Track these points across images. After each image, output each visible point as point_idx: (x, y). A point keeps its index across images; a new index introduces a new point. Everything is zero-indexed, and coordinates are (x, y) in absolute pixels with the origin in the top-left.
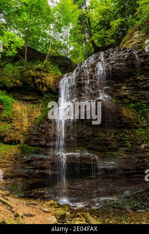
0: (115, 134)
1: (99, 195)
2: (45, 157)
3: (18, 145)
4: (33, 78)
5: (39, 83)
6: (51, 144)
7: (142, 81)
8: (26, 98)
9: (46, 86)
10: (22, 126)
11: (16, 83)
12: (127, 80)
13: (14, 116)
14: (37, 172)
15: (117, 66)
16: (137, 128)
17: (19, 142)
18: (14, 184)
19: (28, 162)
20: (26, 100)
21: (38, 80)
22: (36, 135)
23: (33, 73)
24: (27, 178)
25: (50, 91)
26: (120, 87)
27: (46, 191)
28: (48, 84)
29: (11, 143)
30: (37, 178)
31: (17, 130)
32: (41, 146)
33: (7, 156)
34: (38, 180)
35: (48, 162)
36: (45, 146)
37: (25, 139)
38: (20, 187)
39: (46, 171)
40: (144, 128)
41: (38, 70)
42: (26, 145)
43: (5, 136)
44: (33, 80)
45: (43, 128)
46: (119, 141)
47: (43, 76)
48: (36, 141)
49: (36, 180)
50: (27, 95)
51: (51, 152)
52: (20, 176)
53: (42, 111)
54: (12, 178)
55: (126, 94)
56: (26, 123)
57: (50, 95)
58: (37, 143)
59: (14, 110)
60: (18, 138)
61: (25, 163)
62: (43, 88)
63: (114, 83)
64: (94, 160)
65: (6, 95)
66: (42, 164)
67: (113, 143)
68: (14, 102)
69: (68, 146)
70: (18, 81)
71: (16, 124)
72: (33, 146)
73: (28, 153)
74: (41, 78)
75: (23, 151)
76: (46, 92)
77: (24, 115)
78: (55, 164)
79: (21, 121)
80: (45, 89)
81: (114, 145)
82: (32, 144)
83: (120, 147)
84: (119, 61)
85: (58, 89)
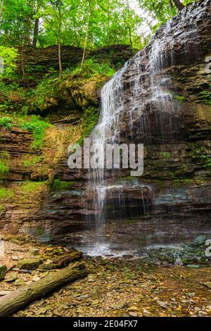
0: (188, 150)
1: (155, 241)
2: (78, 193)
3: (46, 182)
4: (68, 89)
5: (76, 95)
6: (88, 176)
8: (66, 119)
9: (84, 97)
10: (52, 157)
11: (49, 102)
13: (46, 146)
14: (70, 212)
15: (183, 39)
17: (47, 178)
18: (39, 227)
19: (59, 201)
21: (76, 92)
23: (68, 83)
24: (57, 219)
25: (90, 103)
26: (194, 73)
28: (86, 94)
29: (37, 179)
30: (72, 219)
31: (46, 163)
32: (76, 180)
33: (32, 195)
34: (74, 222)
35: (83, 200)
37: (55, 173)
38: (48, 231)
39: (81, 211)
41: (75, 77)
42: (56, 181)
43: (31, 172)
46: (194, 161)
47: (81, 85)
48: (70, 173)
49: (71, 222)
52: (48, 218)
54: (37, 220)
55: (205, 81)
57: (93, 108)
58: (70, 177)
59: (46, 138)
60: (45, 173)
61: (55, 202)
62: (82, 100)
63: (182, 69)
65: (40, 119)
66: (76, 202)
67: (184, 165)
68: (48, 127)
70: (52, 99)
71: (46, 156)
72: (67, 181)
73: (59, 190)
74: (77, 88)
75: (53, 187)
76: (86, 107)
77: (59, 142)
79: (54, 150)
80: (85, 102)
81: (186, 168)
82: (65, 178)
83: (196, 170)
84: (187, 27)
85: (99, 99)
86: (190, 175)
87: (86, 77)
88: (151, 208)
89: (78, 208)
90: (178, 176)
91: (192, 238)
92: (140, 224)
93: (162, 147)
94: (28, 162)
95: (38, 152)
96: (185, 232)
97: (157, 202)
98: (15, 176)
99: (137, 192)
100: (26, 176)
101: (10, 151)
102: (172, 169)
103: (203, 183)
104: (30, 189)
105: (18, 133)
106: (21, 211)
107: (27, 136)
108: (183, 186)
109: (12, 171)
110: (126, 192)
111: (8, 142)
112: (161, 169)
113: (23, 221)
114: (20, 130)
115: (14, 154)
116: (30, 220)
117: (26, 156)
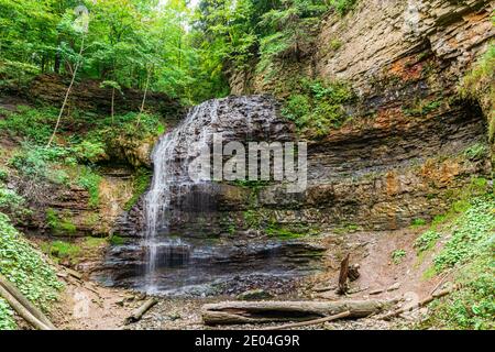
0: (218, 218)
1: (189, 283)
2: (134, 248)
3: (106, 238)
4: (122, 147)
5: (130, 155)
8: (116, 172)
9: (138, 159)
10: (110, 215)
13: (101, 204)
14: (127, 263)
16: (246, 210)
17: (107, 234)
20: (116, 175)
21: (129, 152)
23: (122, 141)
25: (143, 165)
27: (136, 281)
28: (140, 156)
29: (99, 236)
31: (105, 221)
32: (131, 236)
33: (96, 250)
37: (113, 230)
40: (255, 209)
41: (129, 136)
42: (115, 237)
43: (93, 229)
44: (123, 151)
45: (133, 216)
46: (221, 226)
47: (135, 146)
48: (126, 231)
50: (117, 169)
53: (134, 192)
54: (101, 270)
56: (115, 209)
57: (144, 170)
58: (126, 234)
59: (100, 195)
60: (106, 231)
62: (135, 161)
68: (100, 182)
71: (104, 214)
72: (123, 237)
73: (117, 245)
75: (112, 243)
76: (139, 167)
77: (112, 199)
79: (109, 208)
80: (137, 163)
81: (215, 231)
82: (121, 235)
85: (153, 165)
86: (217, 236)
87: (140, 138)
89: (134, 260)
90: (209, 236)
91: (213, 280)
92: (179, 271)
93: (201, 214)
94: (88, 219)
95: (96, 210)
98: (80, 233)
99: (180, 249)
100: (88, 232)
101: (72, 208)
104: (93, 244)
105: (75, 191)
106: (89, 263)
107: (85, 194)
109: (78, 229)
111: (68, 200)
112: (198, 230)
113: (92, 271)
114: (78, 188)
115: (76, 211)
116: (96, 270)
117: (86, 213)
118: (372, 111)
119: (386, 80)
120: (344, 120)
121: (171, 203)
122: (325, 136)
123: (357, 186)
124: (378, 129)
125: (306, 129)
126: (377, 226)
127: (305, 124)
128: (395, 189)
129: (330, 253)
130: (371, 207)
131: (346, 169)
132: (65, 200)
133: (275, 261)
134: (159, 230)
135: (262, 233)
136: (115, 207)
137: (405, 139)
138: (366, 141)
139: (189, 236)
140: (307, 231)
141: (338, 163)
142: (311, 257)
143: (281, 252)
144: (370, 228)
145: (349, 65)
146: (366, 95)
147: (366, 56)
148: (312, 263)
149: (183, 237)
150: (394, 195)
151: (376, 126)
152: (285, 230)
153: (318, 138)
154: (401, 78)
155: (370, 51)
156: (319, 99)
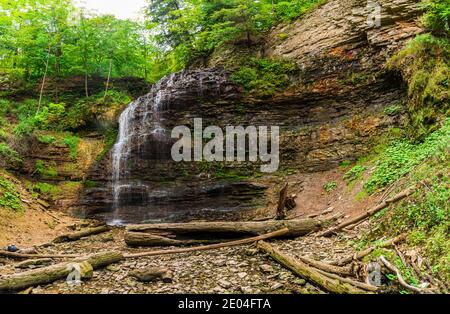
2: (103, 189)
3: (81, 182)
4: (94, 115)
6: (109, 178)
7: (207, 108)
8: (92, 134)
10: (85, 164)
12: (191, 108)
13: (79, 156)
14: (97, 201)
17: (81, 179)
19: (89, 194)
20: (92, 137)
22: (97, 171)
23: (94, 110)
24: (89, 206)
26: (182, 116)
27: (105, 215)
28: (108, 119)
29: (75, 180)
31: (80, 169)
32: (100, 180)
33: (73, 190)
35: (105, 194)
36: (103, 180)
37: (86, 176)
38: (83, 212)
39: (104, 201)
42: (88, 181)
43: (71, 175)
44: (95, 117)
45: (102, 165)
47: (104, 111)
48: (96, 176)
49: (98, 207)
50: (93, 131)
51: (109, 185)
52: (83, 205)
53: (104, 147)
56: (89, 160)
58: (97, 179)
59: (79, 150)
60: (80, 176)
61: (87, 195)
62: (104, 123)
64: (144, 190)
66: (101, 195)
67: (170, 173)
68: (79, 141)
69: (123, 178)
70: (81, 120)
71: (80, 164)
72: (94, 181)
73: (90, 187)
75: (86, 185)
77: (88, 153)
78: (110, 195)
79: (85, 159)
80: (106, 124)
81: (171, 175)
82: (93, 179)
83: (177, 176)
84: (180, 89)
85: (118, 124)
86: (173, 179)
87: (108, 106)
88: (147, 199)
89: (102, 199)
90: (166, 180)
92: (140, 208)
94: (69, 168)
95: (74, 161)
96: (165, 213)
97: (151, 195)
98: (61, 178)
100: (68, 177)
101: (56, 160)
102: (162, 175)
103: (179, 184)
104: (71, 186)
105: (59, 148)
106: (67, 201)
107: (66, 149)
108: (168, 186)
109: (59, 175)
110: (132, 189)
111: (54, 155)
112: (156, 175)
113: (69, 206)
114: (61, 145)
115: (59, 162)
116: (72, 206)
117: (66, 164)
118: (312, 80)
119: (326, 59)
120: (287, 85)
121: (132, 152)
122: (270, 96)
123: (296, 137)
124: (316, 93)
125: (253, 90)
126: (311, 169)
127: (252, 87)
128: (328, 138)
129: (270, 191)
130: (307, 154)
131: (287, 124)
132: (51, 155)
133: (222, 199)
134: (122, 174)
135: (212, 176)
136: (89, 158)
137: (338, 102)
138: (305, 103)
139: (147, 179)
140: (252, 174)
141: (281, 120)
142: (255, 195)
143: (227, 191)
144: (305, 170)
145: (294, 49)
146: (308, 69)
147: (310, 42)
148: (254, 200)
149: (144, 181)
150: (326, 143)
151: (315, 90)
152: (231, 174)
153: (264, 97)
154: (339, 58)
155: (313, 39)
156: (267, 71)
